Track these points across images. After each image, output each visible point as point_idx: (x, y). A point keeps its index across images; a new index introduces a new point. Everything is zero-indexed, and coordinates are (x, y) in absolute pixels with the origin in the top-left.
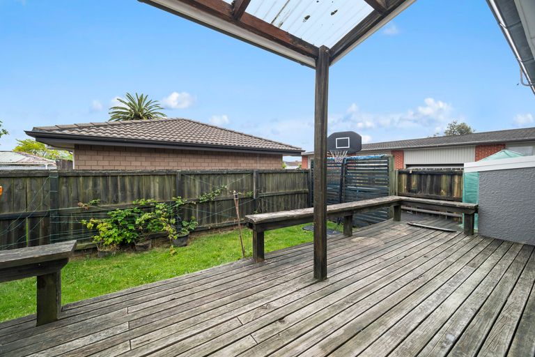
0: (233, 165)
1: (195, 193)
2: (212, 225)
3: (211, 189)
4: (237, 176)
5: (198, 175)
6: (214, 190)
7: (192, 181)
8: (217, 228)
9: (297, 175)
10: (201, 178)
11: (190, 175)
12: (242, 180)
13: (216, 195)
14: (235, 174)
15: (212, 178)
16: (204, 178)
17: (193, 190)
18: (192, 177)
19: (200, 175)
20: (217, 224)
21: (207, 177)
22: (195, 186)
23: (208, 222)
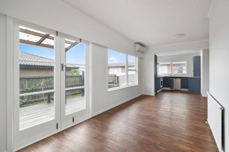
0: (46, 74)
1: (26, 87)
2: (34, 100)
3: (34, 84)
4: (47, 79)
5: (27, 79)
6: (35, 85)
7: (24, 81)
8: (37, 101)
9: (76, 78)
10: (29, 80)
11: (23, 79)
12: (50, 80)
13: (36, 87)
14: (46, 78)
15: (34, 80)
16: (30, 80)
17: (24, 85)
18: (24, 80)
19: (28, 79)
20: (37, 100)
21: (32, 79)
22: (25, 84)
23: (32, 99)
